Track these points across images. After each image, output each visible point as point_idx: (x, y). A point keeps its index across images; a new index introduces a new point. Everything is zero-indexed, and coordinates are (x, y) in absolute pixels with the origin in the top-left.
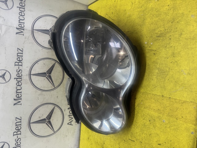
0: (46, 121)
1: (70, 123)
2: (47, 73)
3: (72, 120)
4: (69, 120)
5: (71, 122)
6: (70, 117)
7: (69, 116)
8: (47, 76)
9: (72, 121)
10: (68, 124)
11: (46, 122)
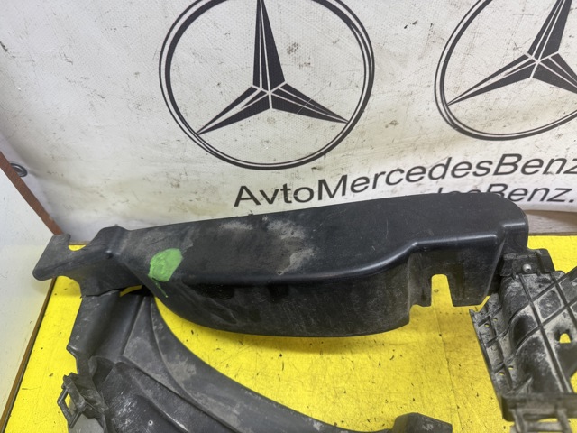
0: (265, 87)
1: (245, 195)
2: (549, 57)
3: (264, 202)
4: (262, 192)
5: (252, 197)
6: (281, 194)
7: (285, 189)
8: (532, 57)
9: (258, 203)
10: (243, 188)
11: (260, 89)
